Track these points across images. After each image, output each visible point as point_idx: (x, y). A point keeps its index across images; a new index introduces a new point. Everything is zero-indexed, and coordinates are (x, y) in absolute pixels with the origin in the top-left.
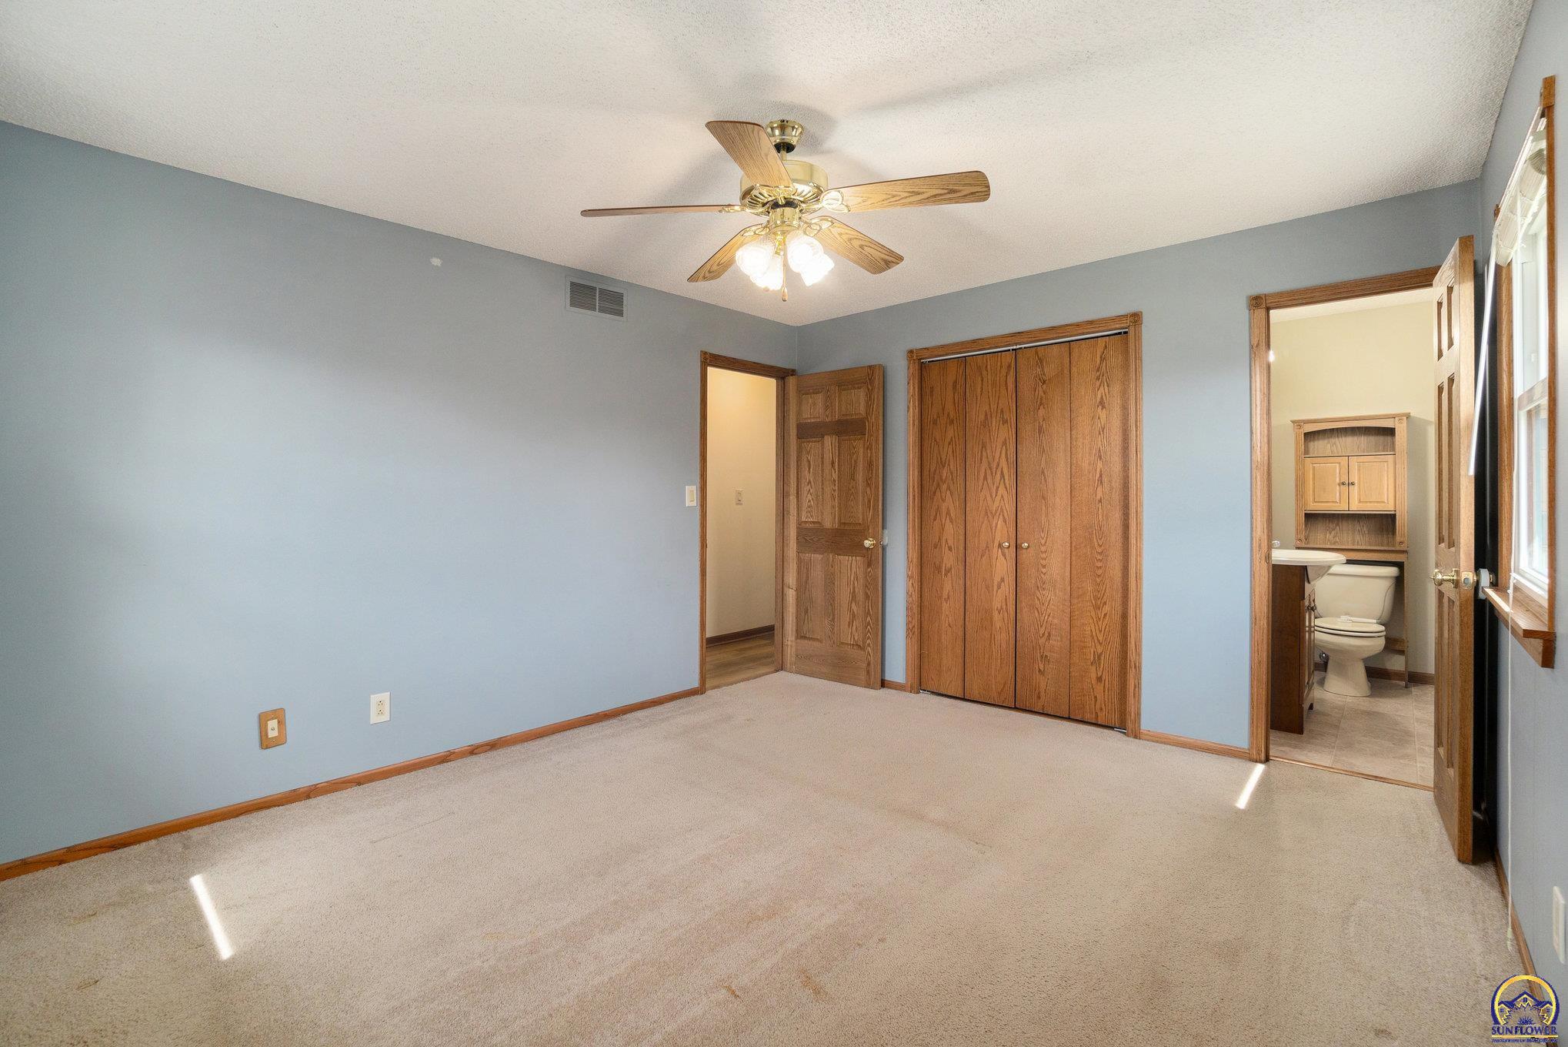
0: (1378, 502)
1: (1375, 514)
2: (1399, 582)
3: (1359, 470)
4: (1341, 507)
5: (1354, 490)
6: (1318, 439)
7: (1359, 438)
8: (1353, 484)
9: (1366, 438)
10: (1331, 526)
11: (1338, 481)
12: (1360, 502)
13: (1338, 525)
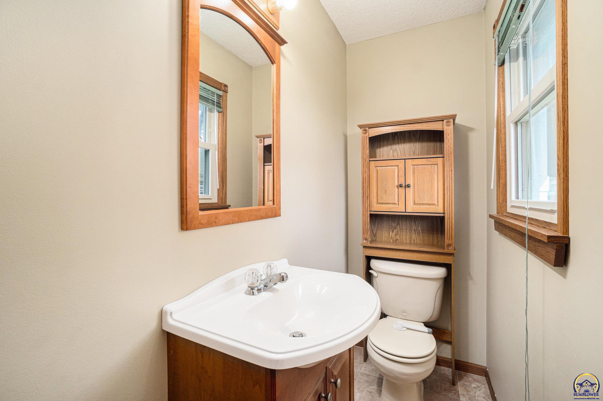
0: (429, 204)
1: (428, 216)
2: (447, 282)
3: (414, 173)
4: (398, 209)
5: (410, 192)
6: (383, 146)
7: (415, 144)
8: (409, 186)
9: (420, 144)
10: (394, 225)
11: (396, 183)
12: (415, 204)
13: (398, 224)
